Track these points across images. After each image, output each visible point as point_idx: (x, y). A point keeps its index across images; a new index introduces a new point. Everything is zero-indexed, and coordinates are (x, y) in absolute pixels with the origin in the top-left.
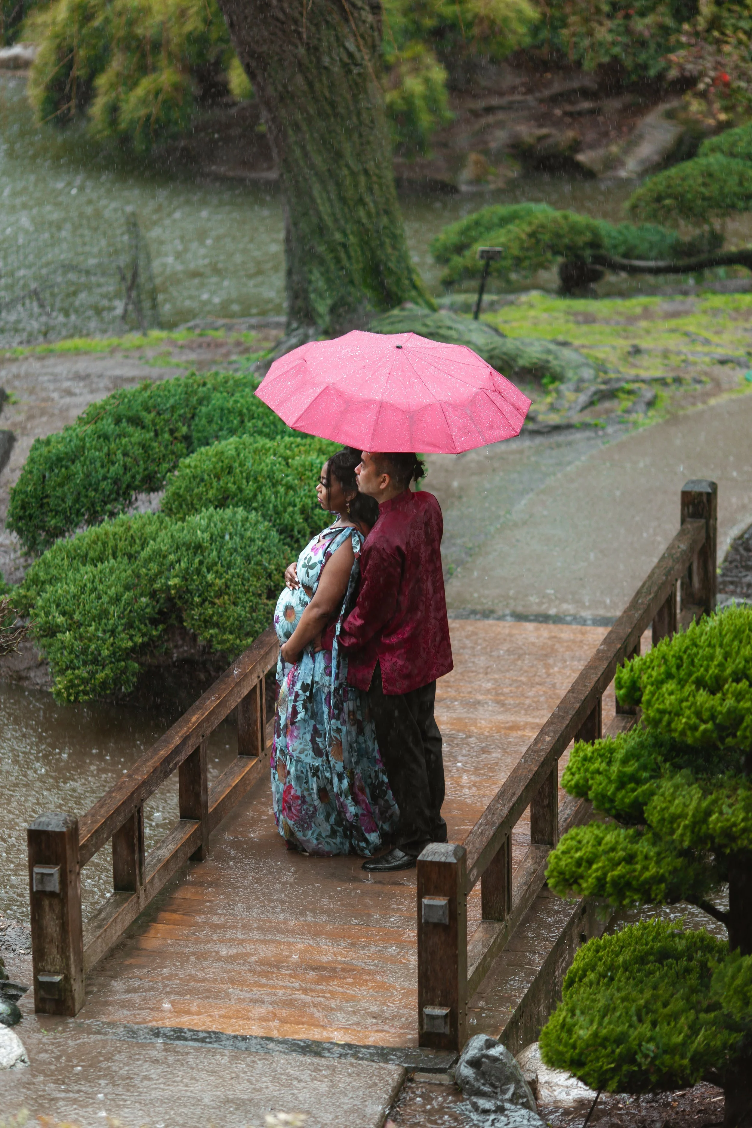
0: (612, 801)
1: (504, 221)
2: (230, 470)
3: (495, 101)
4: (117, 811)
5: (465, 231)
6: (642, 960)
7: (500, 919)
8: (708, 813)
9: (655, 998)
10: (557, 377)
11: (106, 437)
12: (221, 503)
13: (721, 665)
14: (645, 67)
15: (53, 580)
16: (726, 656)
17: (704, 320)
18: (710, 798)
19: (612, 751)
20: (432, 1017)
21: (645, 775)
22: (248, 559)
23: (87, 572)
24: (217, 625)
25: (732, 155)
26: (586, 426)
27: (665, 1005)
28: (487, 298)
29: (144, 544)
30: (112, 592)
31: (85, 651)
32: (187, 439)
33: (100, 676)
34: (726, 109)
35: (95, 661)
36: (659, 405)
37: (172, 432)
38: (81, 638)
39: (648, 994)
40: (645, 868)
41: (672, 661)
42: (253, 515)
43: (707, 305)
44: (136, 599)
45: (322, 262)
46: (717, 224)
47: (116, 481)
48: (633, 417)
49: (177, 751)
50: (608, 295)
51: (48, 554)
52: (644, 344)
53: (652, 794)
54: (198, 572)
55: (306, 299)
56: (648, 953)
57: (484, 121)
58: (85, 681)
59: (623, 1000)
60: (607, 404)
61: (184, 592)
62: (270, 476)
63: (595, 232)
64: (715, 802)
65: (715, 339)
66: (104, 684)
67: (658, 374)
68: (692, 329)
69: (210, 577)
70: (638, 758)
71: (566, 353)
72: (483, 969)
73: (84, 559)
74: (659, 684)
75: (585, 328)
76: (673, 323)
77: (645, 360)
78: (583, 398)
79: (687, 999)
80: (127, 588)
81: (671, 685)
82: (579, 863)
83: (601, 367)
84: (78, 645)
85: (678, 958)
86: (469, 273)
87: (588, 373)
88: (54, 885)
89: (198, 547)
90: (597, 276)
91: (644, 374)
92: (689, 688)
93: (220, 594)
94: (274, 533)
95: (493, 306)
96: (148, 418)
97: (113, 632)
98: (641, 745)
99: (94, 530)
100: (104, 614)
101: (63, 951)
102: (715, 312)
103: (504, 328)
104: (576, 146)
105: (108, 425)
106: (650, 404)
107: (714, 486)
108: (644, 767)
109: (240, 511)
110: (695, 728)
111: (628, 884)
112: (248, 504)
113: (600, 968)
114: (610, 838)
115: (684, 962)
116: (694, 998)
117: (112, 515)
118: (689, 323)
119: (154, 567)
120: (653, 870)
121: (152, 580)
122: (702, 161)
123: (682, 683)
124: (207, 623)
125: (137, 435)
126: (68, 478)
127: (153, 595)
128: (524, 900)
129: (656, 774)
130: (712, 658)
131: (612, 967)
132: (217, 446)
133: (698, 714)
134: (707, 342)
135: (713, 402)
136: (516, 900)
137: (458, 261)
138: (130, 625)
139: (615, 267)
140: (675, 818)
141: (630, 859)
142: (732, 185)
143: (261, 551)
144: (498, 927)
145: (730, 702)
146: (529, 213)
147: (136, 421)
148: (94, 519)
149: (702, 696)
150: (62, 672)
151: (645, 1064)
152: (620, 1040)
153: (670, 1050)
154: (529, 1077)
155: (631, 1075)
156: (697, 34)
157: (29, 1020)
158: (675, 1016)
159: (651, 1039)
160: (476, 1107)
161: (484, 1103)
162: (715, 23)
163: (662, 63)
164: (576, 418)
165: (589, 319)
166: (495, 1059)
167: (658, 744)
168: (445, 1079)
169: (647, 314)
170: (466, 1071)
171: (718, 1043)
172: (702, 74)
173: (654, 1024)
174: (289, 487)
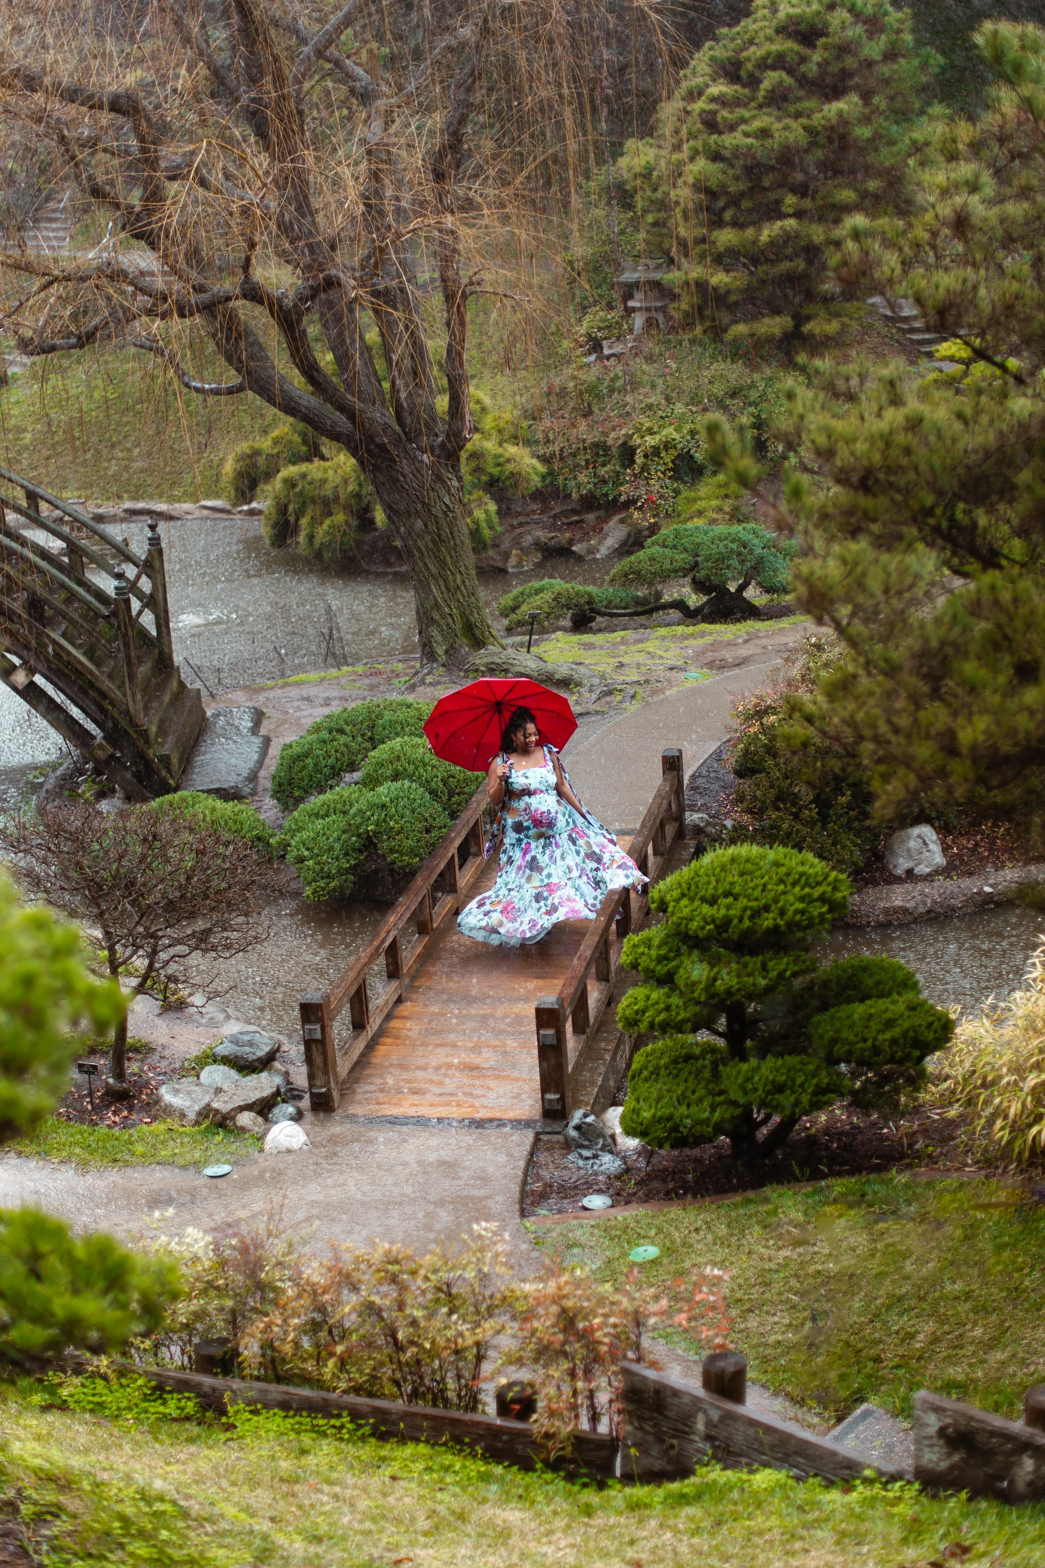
0: (654, 971)
1: (538, 591)
2: (398, 758)
3: (523, 519)
4: (352, 984)
5: (515, 599)
6: (675, 1062)
7: (584, 1032)
8: (715, 980)
9: (687, 1088)
10: (579, 684)
11: (324, 742)
12: (395, 777)
13: (715, 888)
14: (606, 495)
15: (300, 829)
16: (717, 881)
17: (657, 643)
18: (716, 970)
19: (650, 940)
20: (551, 1101)
21: (672, 955)
22: (413, 812)
23: (319, 824)
24: (398, 851)
25: (664, 546)
26: (597, 712)
27: (694, 1092)
28: (535, 637)
29: (351, 806)
30: (335, 835)
31: (322, 870)
32: (371, 739)
33: (332, 885)
34: (654, 516)
35: (328, 877)
36: (638, 697)
37: (363, 735)
38: (319, 863)
39: (682, 1087)
40: (678, 1014)
41: (685, 886)
42: (414, 785)
43: (657, 634)
44: (349, 839)
45: (439, 625)
46: (659, 587)
47: (333, 768)
48: (624, 705)
49: (383, 942)
50: (600, 630)
51: (296, 813)
52: (626, 660)
53: (678, 967)
54: (385, 821)
55: (431, 646)
56: (679, 1057)
57: (518, 531)
58: (323, 889)
59: (668, 1091)
60: (608, 699)
61: (377, 834)
62: (422, 761)
63: (589, 595)
64: (718, 973)
65: (665, 655)
66: (334, 889)
67: (635, 678)
68: (651, 650)
69: (392, 823)
70: (666, 943)
71: (582, 669)
72: (577, 1066)
73: (317, 816)
74: (677, 901)
75: (590, 652)
76: (640, 646)
77: (626, 670)
78: (594, 696)
79: (706, 1087)
80: (344, 832)
81: (685, 902)
82: (637, 1012)
83: (603, 677)
84: (318, 868)
85: (696, 1059)
86: (520, 623)
87: (596, 681)
88: (318, 1036)
89: (384, 806)
90: (593, 619)
91: (628, 679)
92: (697, 903)
93: (398, 833)
94: (427, 795)
95: (537, 643)
96: (348, 729)
97: (337, 859)
98: (668, 936)
99: (322, 797)
100: (331, 849)
101: (326, 1073)
102: (663, 638)
103: (545, 657)
104: (571, 542)
105: (325, 734)
106: (633, 697)
107: (680, 751)
108: (670, 950)
109: (407, 783)
110: (703, 928)
111: (668, 1024)
112: (410, 777)
113: (651, 1068)
114: (654, 996)
115: (700, 1062)
116: (710, 1086)
117: (331, 787)
118: (650, 646)
119: (359, 820)
120: (682, 1015)
121: (358, 827)
122: (648, 551)
123: (692, 900)
124: (392, 851)
125: (343, 739)
126: (305, 767)
127: (359, 835)
128: (596, 1019)
129: (678, 954)
130: (709, 883)
131: (657, 1068)
132: (389, 744)
133: (704, 919)
134: (661, 657)
135: (668, 693)
136: (592, 1020)
137: (513, 616)
138: (346, 854)
139: (603, 614)
140: (694, 984)
141: (668, 1008)
142: (667, 565)
143: (420, 806)
144: (583, 1037)
145: (723, 912)
146: (552, 586)
147: (341, 731)
148: (322, 791)
149: (706, 909)
150: (309, 884)
151: (685, 1132)
152: (670, 1118)
153: (701, 1122)
154: (610, 1132)
155: (676, 1139)
156: (635, 475)
157: (309, 1116)
158: (700, 1100)
159: (688, 1116)
160: (581, 1155)
161: (586, 1153)
162: (644, 468)
163: (616, 493)
164: (592, 707)
165: (590, 646)
166: (590, 1125)
167: (677, 934)
168: (560, 1138)
169: (624, 641)
170: (573, 1133)
171: (728, 1115)
172: (640, 497)
173: (689, 1106)
174: (434, 767)
